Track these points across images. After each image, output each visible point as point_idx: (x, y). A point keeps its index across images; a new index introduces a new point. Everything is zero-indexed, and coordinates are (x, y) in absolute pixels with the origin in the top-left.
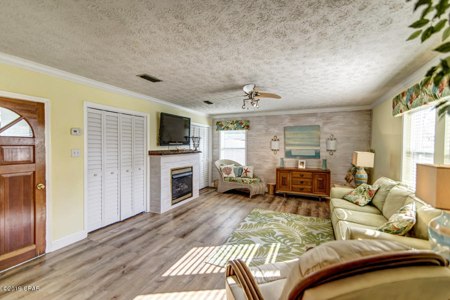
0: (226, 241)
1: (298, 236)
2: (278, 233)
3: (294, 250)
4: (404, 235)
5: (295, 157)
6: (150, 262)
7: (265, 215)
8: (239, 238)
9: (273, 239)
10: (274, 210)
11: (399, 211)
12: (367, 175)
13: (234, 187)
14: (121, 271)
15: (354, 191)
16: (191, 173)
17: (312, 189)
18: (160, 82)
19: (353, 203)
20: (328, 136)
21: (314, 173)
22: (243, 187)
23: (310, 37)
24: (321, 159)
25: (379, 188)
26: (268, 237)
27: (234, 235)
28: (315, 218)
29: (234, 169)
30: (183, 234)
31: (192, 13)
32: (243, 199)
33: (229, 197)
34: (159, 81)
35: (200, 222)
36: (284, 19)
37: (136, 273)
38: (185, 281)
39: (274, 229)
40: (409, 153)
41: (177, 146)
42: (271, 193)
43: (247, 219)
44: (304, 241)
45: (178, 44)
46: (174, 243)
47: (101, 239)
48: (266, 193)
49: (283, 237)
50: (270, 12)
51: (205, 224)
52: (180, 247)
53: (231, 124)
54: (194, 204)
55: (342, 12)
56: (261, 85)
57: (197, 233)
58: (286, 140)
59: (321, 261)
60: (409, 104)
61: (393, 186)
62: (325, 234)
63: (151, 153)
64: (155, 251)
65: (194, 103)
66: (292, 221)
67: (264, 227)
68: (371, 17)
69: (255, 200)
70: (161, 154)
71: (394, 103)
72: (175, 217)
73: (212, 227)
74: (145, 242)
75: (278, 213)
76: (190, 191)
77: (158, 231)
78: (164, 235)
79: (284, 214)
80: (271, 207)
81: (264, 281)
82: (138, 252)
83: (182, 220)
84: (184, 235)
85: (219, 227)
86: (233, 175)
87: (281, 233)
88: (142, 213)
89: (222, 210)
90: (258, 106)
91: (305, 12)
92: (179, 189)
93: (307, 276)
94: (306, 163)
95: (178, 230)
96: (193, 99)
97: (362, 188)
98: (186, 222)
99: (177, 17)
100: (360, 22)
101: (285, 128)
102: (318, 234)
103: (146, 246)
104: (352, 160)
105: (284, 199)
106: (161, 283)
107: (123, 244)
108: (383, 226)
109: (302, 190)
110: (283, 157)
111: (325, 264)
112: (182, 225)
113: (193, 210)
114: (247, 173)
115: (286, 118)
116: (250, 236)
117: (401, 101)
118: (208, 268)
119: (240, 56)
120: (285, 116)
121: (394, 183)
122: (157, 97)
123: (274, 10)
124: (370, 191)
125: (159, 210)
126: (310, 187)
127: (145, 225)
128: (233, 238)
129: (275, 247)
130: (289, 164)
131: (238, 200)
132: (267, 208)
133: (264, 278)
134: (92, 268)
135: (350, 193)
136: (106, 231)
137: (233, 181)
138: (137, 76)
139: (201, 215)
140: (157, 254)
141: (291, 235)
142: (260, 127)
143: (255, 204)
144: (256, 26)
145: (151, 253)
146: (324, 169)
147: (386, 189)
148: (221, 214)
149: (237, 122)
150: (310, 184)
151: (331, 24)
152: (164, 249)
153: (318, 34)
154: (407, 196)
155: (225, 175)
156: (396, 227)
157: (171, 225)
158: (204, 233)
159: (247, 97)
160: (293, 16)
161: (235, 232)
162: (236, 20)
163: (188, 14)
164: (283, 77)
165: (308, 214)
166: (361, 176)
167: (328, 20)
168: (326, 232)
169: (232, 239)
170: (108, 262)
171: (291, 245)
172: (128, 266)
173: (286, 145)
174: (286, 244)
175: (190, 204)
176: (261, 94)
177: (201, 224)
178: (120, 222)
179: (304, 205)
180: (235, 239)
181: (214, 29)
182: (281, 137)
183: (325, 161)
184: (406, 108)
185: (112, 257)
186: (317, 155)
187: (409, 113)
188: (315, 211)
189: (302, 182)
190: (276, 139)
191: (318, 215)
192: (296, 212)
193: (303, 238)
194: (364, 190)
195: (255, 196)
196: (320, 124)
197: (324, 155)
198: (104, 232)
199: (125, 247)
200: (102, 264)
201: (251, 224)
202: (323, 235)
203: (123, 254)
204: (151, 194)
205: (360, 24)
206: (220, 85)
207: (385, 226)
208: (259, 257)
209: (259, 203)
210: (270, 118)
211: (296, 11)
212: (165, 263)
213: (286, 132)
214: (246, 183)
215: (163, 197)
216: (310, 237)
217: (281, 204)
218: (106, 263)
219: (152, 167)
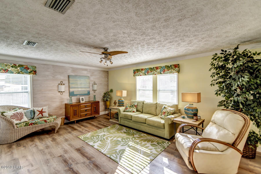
8: (114, 153)
9: (124, 142)
17: (91, 113)
19: (131, 112)
20: (93, 82)
21: (92, 103)
24: (91, 96)
26: (120, 143)
27: (109, 154)
53: (12, 67)
58: (70, 85)
60: (146, 73)
71: (134, 71)
80: (83, 131)
86: (25, 119)
97: (130, 105)
101: (69, 76)
109: (86, 115)
115: (69, 69)
116: (115, 149)
117: (141, 72)
124: (135, 105)
130: (73, 100)
135: (126, 109)
141: (124, 137)
142: (47, 73)
146: (95, 100)
150: (90, 110)
171: (133, 140)
173: (70, 88)
182: (66, 82)
189: (86, 110)
190: (62, 84)
196: (89, 75)
201: (100, 144)
213: (70, 79)
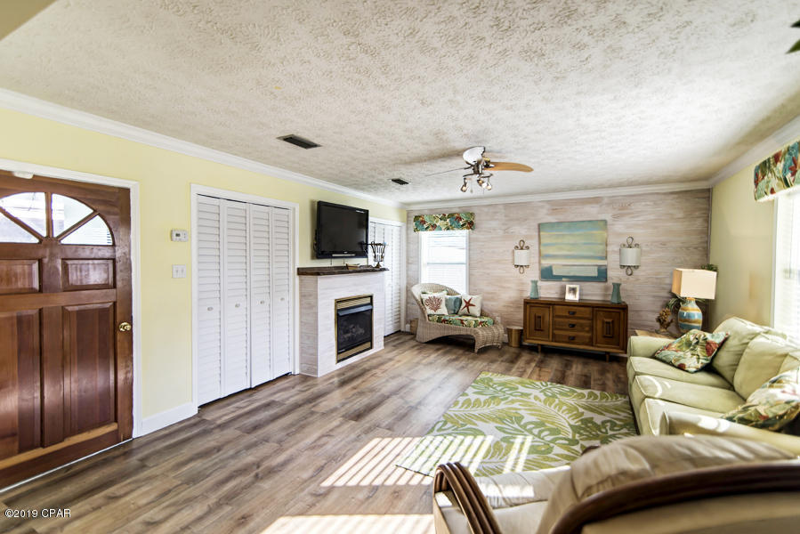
0: (433, 428)
1: (567, 425)
2: (528, 418)
3: (557, 450)
4: (779, 431)
5: (559, 278)
6: (301, 460)
7: (503, 384)
8: (454, 424)
9: (520, 428)
10: (521, 376)
11: (768, 384)
12: (700, 313)
13: (446, 333)
14: (253, 474)
15: (675, 343)
16: (369, 307)
17: (591, 338)
18: (317, 148)
19: (673, 365)
20: (624, 240)
21: (595, 308)
22: (463, 333)
23: (590, 56)
24: (610, 283)
25: (726, 340)
26: (509, 424)
27: (447, 419)
28: (598, 393)
29: (446, 300)
30: (357, 413)
31: (374, 25)
32: (462, 355)
33: (438, 350)
34: (315, 146)
35: (387, 394)
36: (540, 26)
37: (277, 477)
38: (361, 496)
39: (519, 409)
40: (788, 272)
41: (346, 260)
42: (514, 343)
43: (470, 391)
44: (577, 435)
45: (348, 79)
46: (340, 430)
47: (220, 417)
48: (504, 344)
49: (537, 425)
50: (514, 14)
51: (394, 397)
52: (353, 436)
53: (441, 219)
54: (375, 362)
55: (652, 6)
56: (496, 148)
57: (381, 414)
58: (542, 249)
59: (613, 472)
60: (789, 176)
61: (755, 335)
62: (618, 422)
63: (302, 272)
64: (309, 441)
65: (375, 183)
66: (554, 396)
67: (502, 406)
68: (711, 12)
69: (486, 356)
70: (318, 274)
71: (756, 175)
72: (343, 383)
73: (406, 402)
74: (292, 425)
75: (528, 381)
76: (368, 338)
77: (314, 406)
78: (323, 414)
79: (538, 383)
80: (514, 370)
81: (503, 504)
82: (280, 442)
83: (354, 388)
84: (358, 416)
85: (420, 403)
86: (443, 310)
87: (534, 419)
88: (287, 375)
89: (424, 373)
90: (490, 187)
91: (581, 10)
92: (349, 335)
93: (586, 499)
94: (580, 290)
95: (348, 406)
96: (373, 177)
97: (692, 338)
98: (361, 393)
99: (346, 33)
100: (688, 23)
101: (539, 225)
102: (604, 422)
103: (294, 433)
104: (671, 285)
105: (538, 357)
106: (319, 498)
107: (256, 427)
108: (736, 411)
109: (572, 339)
110: (536, 279)
111: (622, 478)
112: (354, 397)
113: (374, 371)
114: (470, 307)
115: (542, 207)
116: (476, 422)
117: (772, 171)
118: (401, 476)
119: (459, 98)
120: (541, 204)
121: (757, 328)
122: (310, 173)
123: (521, 11)
124: (708, 343)
125: (316, 371)
126: (589, 335)
127: (292, 397)
128: (445, 423)
129: (523, 443)
130: (549, 291)
131: (454, 357)
132: (507, 371)
133: (504, 499)
134: (206, 466)
135: (668, 347)
136: (229, 405)
137: (444, 321)
138: (279, 138)
139: (387, 381)
140: (312, 447)
141: (553, 423)
142: (494, 224)
143: (485, 364)
144: (489, 41)
145: (302, 445)
146: (615, 301)
147: (740, 340)
148: (423, 381)
149: (451, 215)
150: (587, 329)
151: (630, 30)
152: (325, 439)
153: (605, 51)
154: (786, 355)
155: (429, 311)
156: (763, 414)
157: (335, 399)
158: (394, 413)
159: (471, 171)
160: (557, 19)
161: (448, 412)
162: (452, 33)
163: (366, 27)
164: (537, 132)
165: (585, 383)
166: (689, 315)
167: (625, 23)
168: (620, 420)
169: (444, 425)
170: (233, 457)
171: (553, 441)
172: (266, 464)
173: (541, 256)
174: (543, 439)
175: (368, 360)
176: (496, 164)
177: (388, 397)
178: (251, 389)
179: (577, 368)
180: (449, 425)
181: (412, 51)
182: (533, 243)
183: (617, 286)
184: (782, 184)
185: (239, 448)
186: (602, 276)
187: (789, 194)
188: (599, 380)
189: (573, 326)
190: (522, 246)
191: (603, 388)
192: (561, 380)
193: (575, 429)
194: (695, 341)
195: (484, 350)
196: (607, 217)
197: (615, 274)
198: (225, 406)
199: (261, 433)
200: (222, 461)
201: (477, 400)
202: (615, 425)
203: (255, 445)
204: (301, 343)
205: (688, 28)
206: (421, 150)
207: (740, 412)
208: (493, 460)
209: (493, 361)
210: (513, 208)
211: (564, 9)
212: (325, 464)
213: (542, 233)
214: (468, 325)
215: (321, 347)
216: (589, 427)
217: (533, 364)
218: (228, 458)
219: (305, 296)
